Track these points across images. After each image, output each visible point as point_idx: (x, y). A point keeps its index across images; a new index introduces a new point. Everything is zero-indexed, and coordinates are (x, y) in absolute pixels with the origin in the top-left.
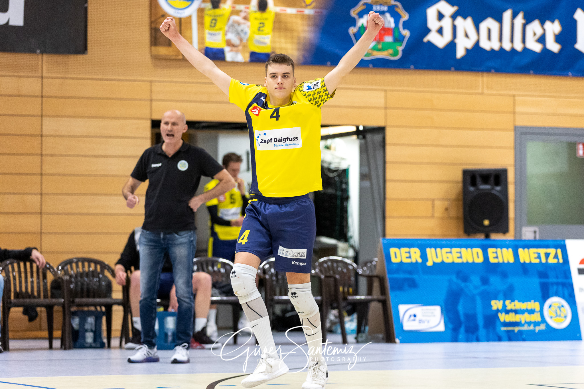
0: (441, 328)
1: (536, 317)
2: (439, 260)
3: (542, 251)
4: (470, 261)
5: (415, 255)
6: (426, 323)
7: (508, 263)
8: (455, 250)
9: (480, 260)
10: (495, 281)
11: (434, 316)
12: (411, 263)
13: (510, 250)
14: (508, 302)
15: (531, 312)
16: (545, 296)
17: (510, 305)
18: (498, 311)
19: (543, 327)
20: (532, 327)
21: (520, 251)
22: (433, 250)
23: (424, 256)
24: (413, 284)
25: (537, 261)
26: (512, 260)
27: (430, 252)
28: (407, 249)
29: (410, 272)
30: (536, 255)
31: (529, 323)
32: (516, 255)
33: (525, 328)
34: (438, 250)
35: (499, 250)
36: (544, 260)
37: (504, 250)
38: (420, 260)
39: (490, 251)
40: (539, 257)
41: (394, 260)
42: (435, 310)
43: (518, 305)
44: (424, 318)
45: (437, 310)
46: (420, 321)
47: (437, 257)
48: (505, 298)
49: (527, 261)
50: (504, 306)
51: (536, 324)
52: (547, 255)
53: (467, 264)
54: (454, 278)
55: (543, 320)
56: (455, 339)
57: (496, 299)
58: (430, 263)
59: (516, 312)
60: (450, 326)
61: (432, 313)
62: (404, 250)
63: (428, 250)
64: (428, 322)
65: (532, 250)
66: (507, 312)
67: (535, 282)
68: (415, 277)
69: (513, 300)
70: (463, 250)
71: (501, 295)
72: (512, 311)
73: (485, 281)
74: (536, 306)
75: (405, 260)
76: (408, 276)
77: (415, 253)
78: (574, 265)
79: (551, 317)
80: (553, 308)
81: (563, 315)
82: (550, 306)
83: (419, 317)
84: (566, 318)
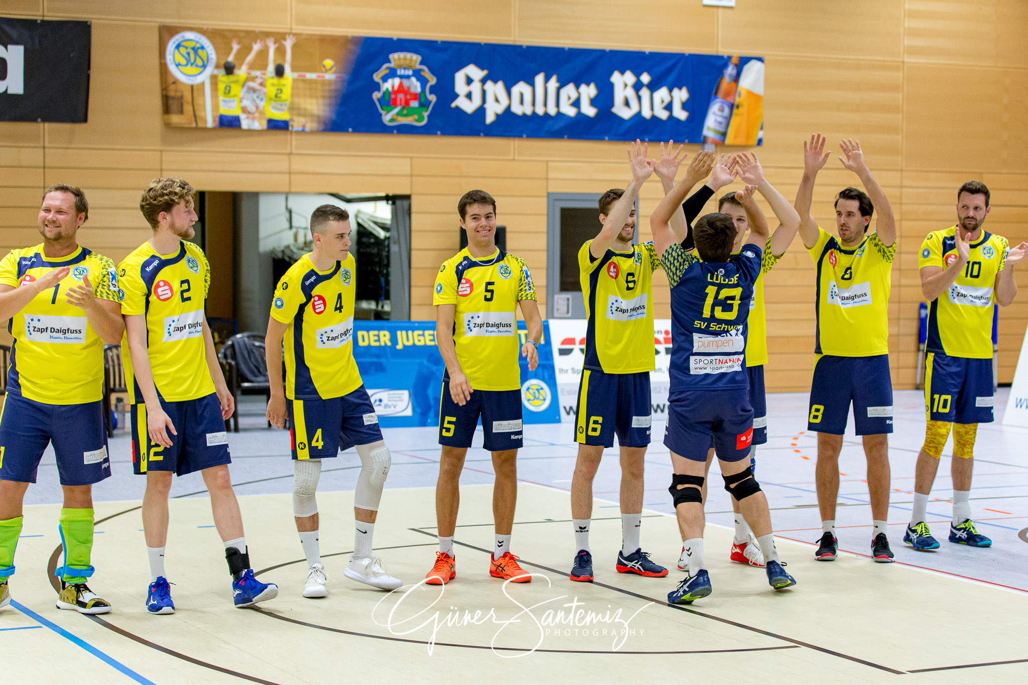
0: (409, 412)
2: (410, 343)
5: (385, 338)
6: (392, 408)
11: (402, 400)
12: (380, 347)
22: (404, 333)
23: (394, 340)
24: (380, 368)
27: (401, 335)
28: (376, 332)
29: (378, 356)
34: (410, 333)
38: (389, 344)
41: (361, 343)
42: (402, 394)
44: (390, 403)
45: (405, 394)
46: (386, 406)
47: (408, 340)
54: (425, 362)
56: (423, 424)
58: (400, 347)
60: (419, 410)
61: (399, 397)
62: (372, 333)
63: (399, 333)
64: (395, 407)
68: (383, 360)
75: (373, 344)
76: (375, 360)
77: (385, 336)
78: (556, 345)
79: (529, 400)
80: (531, 391)
81: (541, 398)
82: (528, 389)
83: (385, 401)
84: (544, 400)
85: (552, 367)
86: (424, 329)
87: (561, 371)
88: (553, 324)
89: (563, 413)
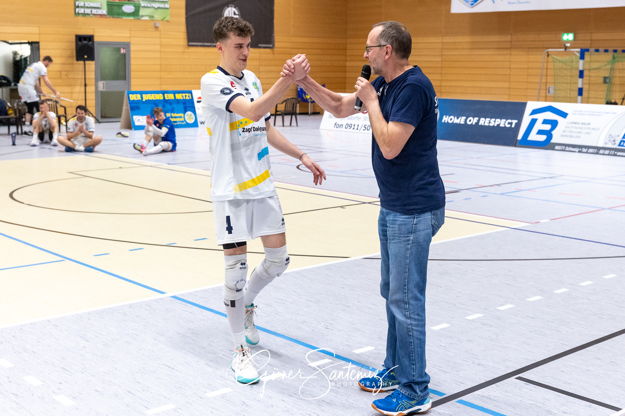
1: (182, 119)
2: (147, 99)
3: (184, 95)
4: (159, 99)
5: (138, 97)
7: (172, 99)
8: (153, 95)
9: (162, 98)
10: (168, 106)
12: (137, 100)
13: (173, 95)
14: (172, 114)
15: (181, 117)
16: (185, 111)
17: (173, 115)
18: (169, 117)
19: (185, 123)
20: (181, 123)
21: (176, 95)
22: (145, 95)
23: (142, 97)
24: (138, 108)
25: (182, 98)
26: (173, 98)
27: (144, 96)
29: (137, 104)
30: (182, 96)
31: (180, 122)
32: (175, 96)
33: (179, 123)
34: (147, 95)
35: (168, 95)
36: (184, 98)
37: (171, 94)
38: (140, 99)
39: (166, 95)
40: (183, 97)
41: (131, 99)
42: (144, 117)
43: (176, 115)
46: (141, 122)
47: (147, 97)
48: (171, 113)
49: (179, 99)
50: (171, 115)
51: (182, 122)
52: (186, 96)
53: (157, 100)
54: (153, 105)
55: (185, 120)
57: (168, 113)
58: (144, 100)
59: (175, 117)
62: (135, 95)
65: (181, 94)
66: (172, 117)
67: (181, 106)
68: (139, 105)
69: (174, 113)
70: (156, 95)
71: (170, 111)
72: (174, 117)
73: (164, 106)
74: (182, 115)
75: (136, 99)
76: (136, 105)
77: (139, 96)
78: (195, 100)
79: (188, 119)
80: (188, 116)
81: (192, 118)
82: (187, 115)
83: (141, 120)
84: (193, 119)
85: (194, 107)
86: (151, 93)
87: (198, 109)
88: (194, 92)
89: (199, 124)
